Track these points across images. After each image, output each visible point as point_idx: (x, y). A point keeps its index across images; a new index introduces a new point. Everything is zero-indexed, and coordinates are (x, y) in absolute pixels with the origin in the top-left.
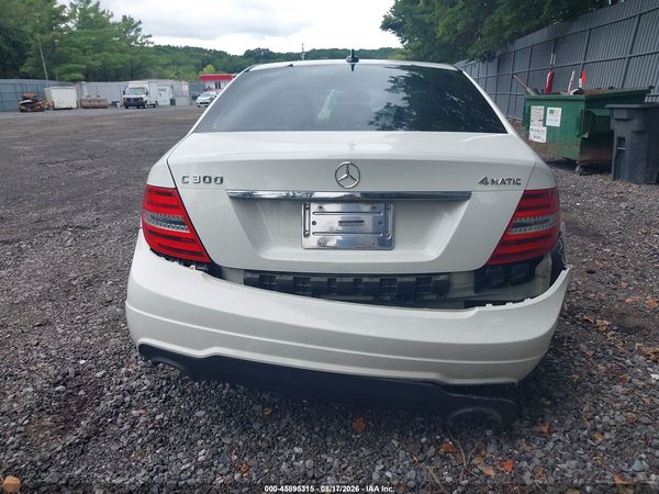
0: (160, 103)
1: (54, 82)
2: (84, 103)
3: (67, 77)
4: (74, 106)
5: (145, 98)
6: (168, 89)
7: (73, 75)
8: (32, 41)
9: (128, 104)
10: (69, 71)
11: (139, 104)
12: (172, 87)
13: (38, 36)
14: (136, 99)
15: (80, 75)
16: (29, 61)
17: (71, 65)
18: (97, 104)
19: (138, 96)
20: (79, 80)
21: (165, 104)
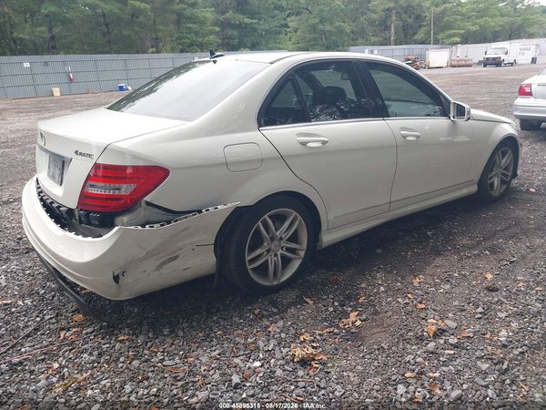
0: (519, 62)
1: (436, 46)
2: (453, 63)
3: (447, 41)
4: (445, 65)
5: (503, 57)
6: (533, 48)
7: (452, 39)
8: (427, 14)
9: (487, 63)
10: (451, 36)
11: (497, 63)
12: (538, 45)
13: (433, 9)
14: (494, 59)
15: (458, 39)
16: (423, 30)
17: (452, 31)
18: (464, 63)
19: (496, 56)
20: (456, 43)
21: (525, 62)
